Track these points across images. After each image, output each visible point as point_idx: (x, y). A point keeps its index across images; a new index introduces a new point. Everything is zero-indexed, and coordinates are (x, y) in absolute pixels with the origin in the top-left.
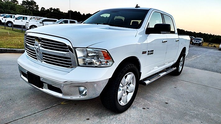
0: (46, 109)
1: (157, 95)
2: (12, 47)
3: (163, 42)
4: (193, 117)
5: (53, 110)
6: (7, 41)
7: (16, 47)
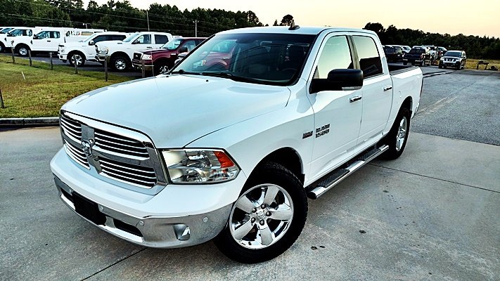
0: (118, 262)
1: (343, 212)
2: (35, 112)
3: (351, 101)
4: (413, 262)
5: (132, 263)
6: (23, 97)
7: (44, 112)
